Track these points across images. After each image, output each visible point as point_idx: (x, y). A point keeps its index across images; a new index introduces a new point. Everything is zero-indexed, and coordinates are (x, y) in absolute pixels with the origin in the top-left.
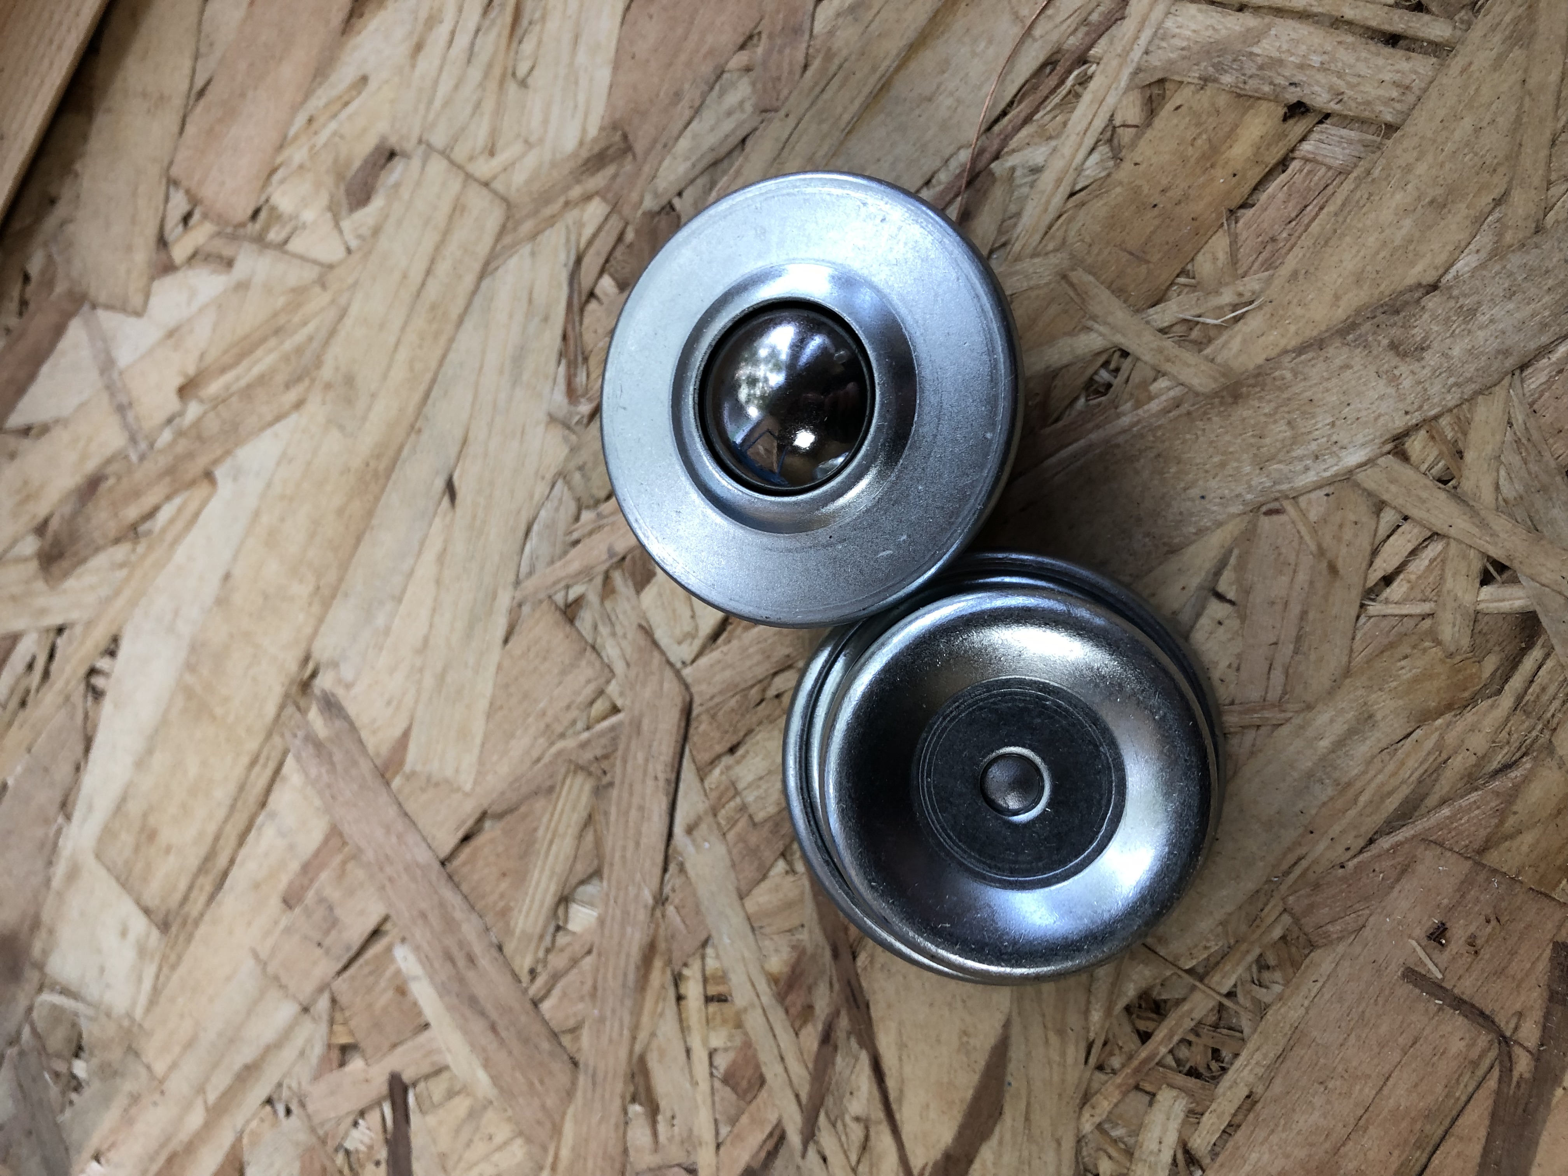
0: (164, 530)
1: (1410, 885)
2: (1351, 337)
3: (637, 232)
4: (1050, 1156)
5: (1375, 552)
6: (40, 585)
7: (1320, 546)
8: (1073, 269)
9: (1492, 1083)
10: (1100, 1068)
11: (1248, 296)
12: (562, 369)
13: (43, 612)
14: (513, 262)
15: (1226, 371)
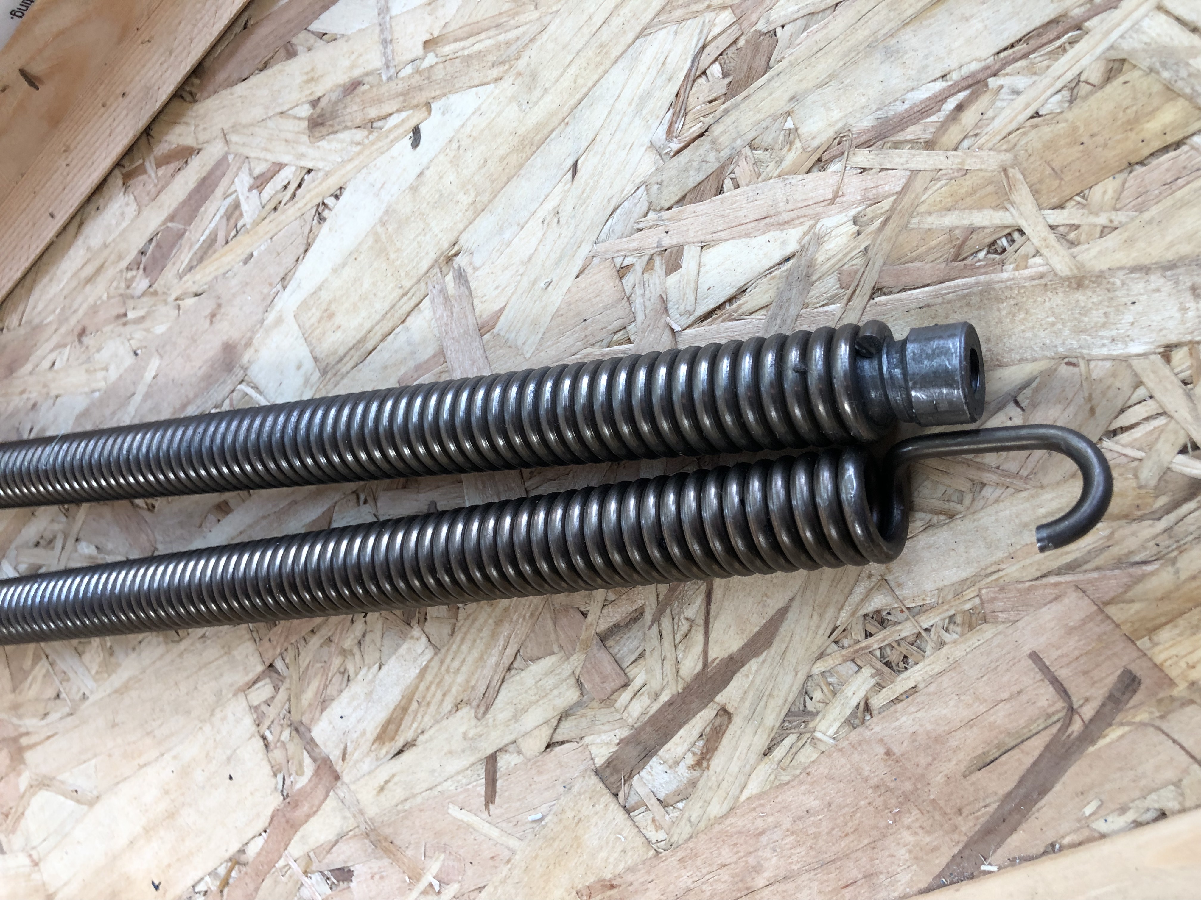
0: (390, 131)
1: (1056, 608)
2: (1169, 273)
3: (747, 42)
4: (789, 678)
5: (1122, 411)
6: (305, 138)
7: (1090, 395)
8: (1013, 167)
9: (1054, 730)
10: (836, 642)
11: (1116, 224)
12: (669, 115)
13: (302, 156)
14: (662, 34)
15: (1080, 266)
